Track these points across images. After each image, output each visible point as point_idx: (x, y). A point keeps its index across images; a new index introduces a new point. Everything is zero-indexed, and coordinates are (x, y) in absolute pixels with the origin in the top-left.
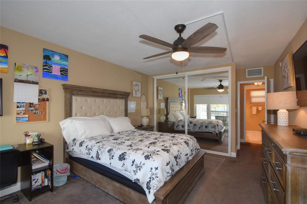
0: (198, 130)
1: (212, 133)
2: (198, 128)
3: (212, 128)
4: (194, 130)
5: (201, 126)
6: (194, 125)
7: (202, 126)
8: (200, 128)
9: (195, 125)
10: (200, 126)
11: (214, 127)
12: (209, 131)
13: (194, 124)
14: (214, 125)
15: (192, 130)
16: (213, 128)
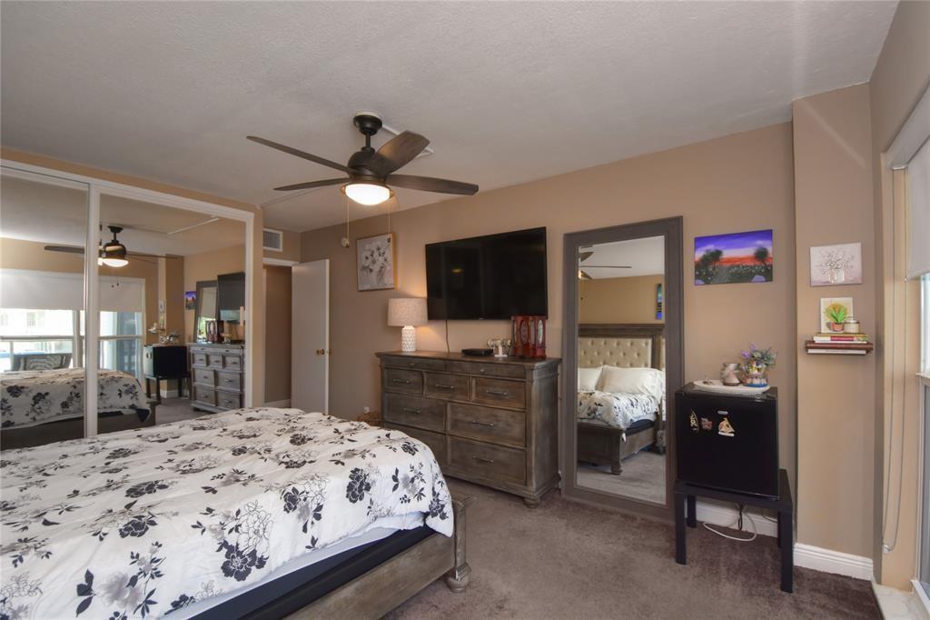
0: (58, 414)
1: (119, 413)
2: (56, 408)
3: (120, 395)
4: (38, 418)
5: (70, 399)
6: (34, 398)
7: (77, 395)
8: (65, 405)
9: (39, 397)
10: (65, 400)
11: (128, 392)
12: (109, 410)
13: (34, 393)
14: (126, 385)
15: (28, 419)
16: (123, 395)
